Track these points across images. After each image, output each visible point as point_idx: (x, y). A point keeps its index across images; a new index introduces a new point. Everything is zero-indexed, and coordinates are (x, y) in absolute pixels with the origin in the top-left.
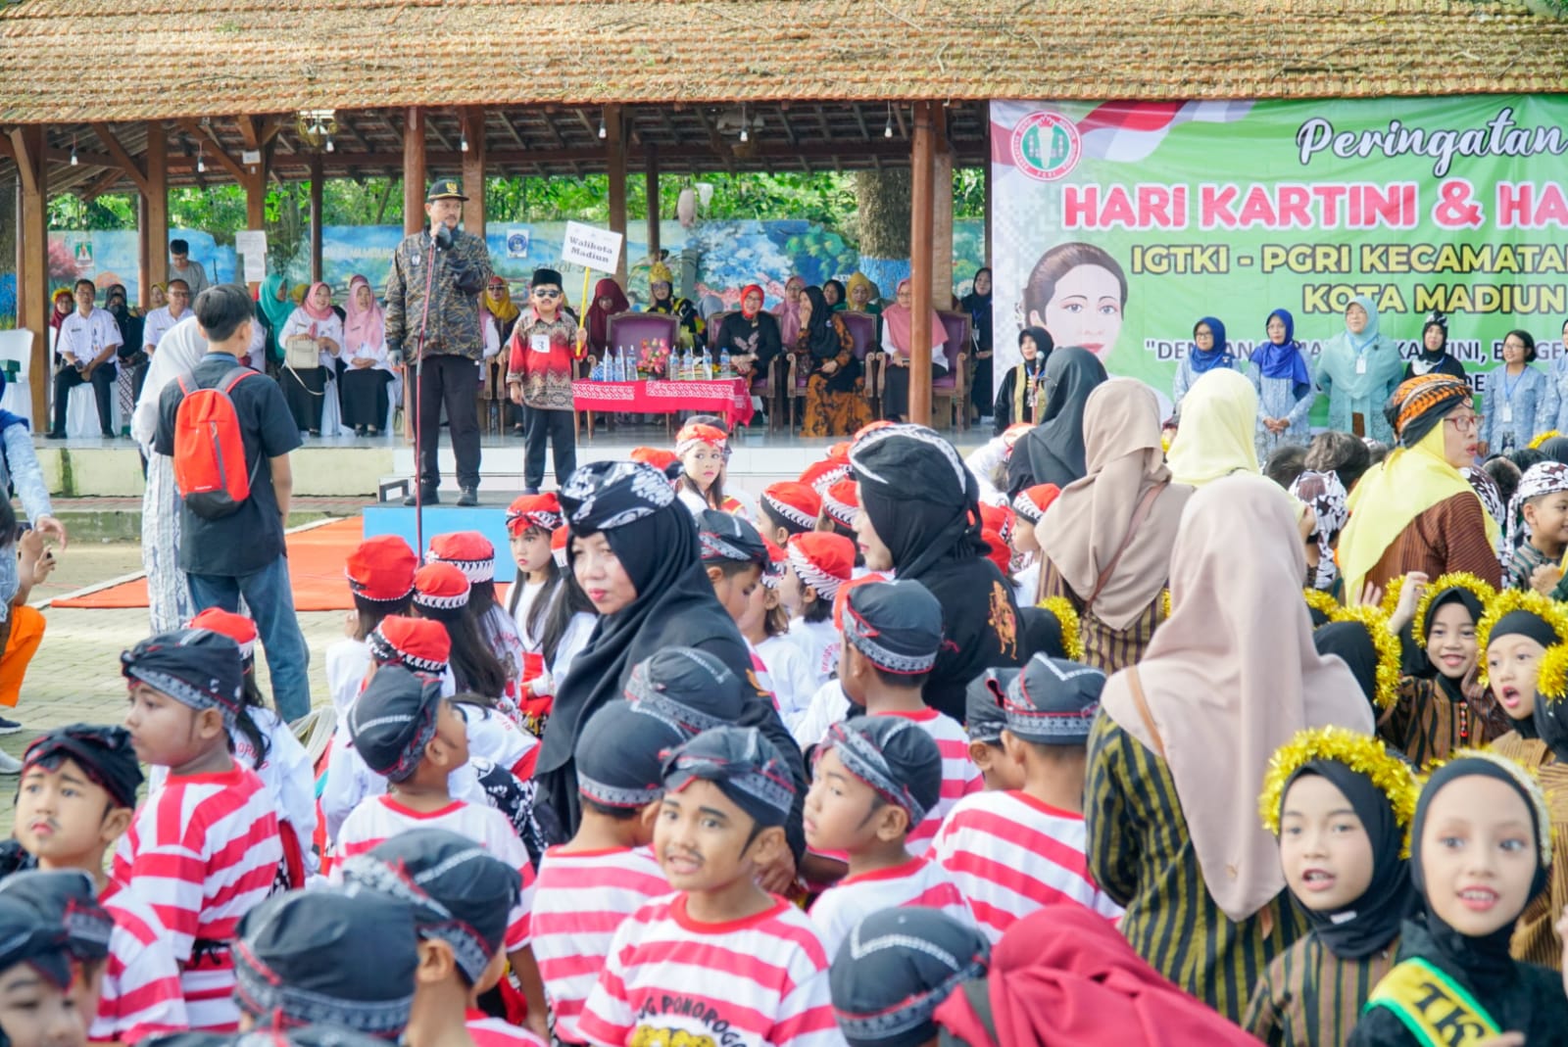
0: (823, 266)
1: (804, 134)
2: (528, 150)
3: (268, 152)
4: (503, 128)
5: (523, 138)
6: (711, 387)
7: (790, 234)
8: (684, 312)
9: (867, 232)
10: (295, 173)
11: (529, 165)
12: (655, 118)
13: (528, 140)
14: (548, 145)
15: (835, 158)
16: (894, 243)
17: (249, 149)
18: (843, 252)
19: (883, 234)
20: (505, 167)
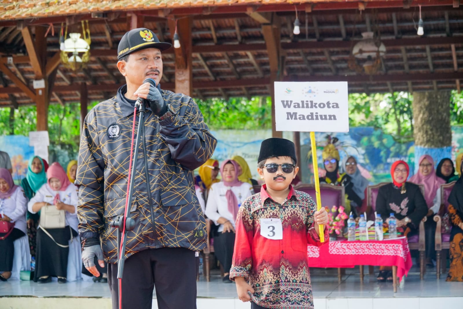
0: (382, 153)
1: (391, 68)
2: (216, 80)
3: (50, 81)
4: (200, 66)
5: (213, 73)
6: (383, 246)
7: (362, 135)
8: (345, 183)
9: (420, 131)
10: (72, 98)
11: (217, 90)
12: (297, 58)
13: (217, 74)
14: (229, 77)
15: (409, 83)
16: (436, 137)
17: (37, 79)
18: (394, 145)
19: (430, 132)
20: (201, 91)
